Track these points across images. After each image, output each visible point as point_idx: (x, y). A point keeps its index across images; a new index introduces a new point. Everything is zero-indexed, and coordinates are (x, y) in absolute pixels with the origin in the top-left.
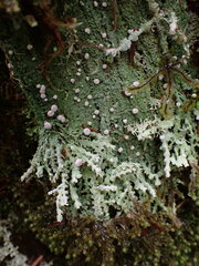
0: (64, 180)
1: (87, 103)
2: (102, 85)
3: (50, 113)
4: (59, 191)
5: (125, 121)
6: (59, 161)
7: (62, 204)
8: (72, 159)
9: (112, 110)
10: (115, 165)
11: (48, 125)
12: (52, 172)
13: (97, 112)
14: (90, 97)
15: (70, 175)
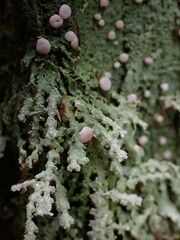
0: (50, 165)
1: (112, 34)
2: (144, 9)
3: (56, 20)
4: (37, 186)
5: (165, 87)
6: (51, 122)
7: (40, 212)
8: (74, 125)
9: (149, 60)
10: (138, 161)
11: (44, 43)
12: (26, 147)
13: (124, 57)
14: (120, 24)
15: (64, 155)
